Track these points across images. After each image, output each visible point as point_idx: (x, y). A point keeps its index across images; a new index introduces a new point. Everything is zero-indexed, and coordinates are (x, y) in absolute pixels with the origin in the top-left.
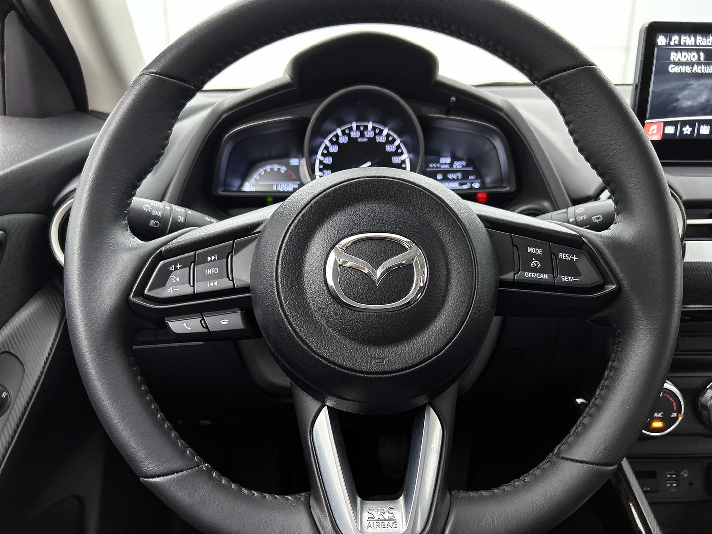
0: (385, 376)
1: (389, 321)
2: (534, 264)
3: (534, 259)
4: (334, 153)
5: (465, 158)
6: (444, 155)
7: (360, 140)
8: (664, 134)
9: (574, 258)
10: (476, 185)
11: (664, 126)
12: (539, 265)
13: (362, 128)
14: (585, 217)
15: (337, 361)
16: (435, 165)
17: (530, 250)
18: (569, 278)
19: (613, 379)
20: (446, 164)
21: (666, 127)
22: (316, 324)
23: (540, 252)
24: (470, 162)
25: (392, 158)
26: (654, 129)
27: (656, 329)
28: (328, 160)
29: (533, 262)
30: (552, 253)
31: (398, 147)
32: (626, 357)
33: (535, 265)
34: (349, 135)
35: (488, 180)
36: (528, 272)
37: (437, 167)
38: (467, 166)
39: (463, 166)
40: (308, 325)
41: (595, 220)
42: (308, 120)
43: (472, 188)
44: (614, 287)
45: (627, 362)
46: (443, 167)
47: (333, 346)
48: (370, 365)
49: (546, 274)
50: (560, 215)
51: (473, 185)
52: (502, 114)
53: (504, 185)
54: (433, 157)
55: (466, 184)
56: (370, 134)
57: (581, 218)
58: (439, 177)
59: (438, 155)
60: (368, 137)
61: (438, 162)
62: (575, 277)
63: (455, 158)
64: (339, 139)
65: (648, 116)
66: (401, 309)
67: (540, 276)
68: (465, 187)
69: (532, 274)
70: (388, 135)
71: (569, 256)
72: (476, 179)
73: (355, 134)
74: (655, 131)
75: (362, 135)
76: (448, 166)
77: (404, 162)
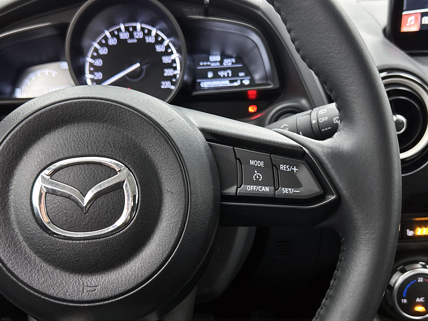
0: (97, 304)
1: (100, 248)
2: (256, 176)
3: (256, 172)
4: (104, 55)
5: (234, 55)
6: (215, 53)
7: (130, 41)
8: (422, 25)
9: (295, 169)
10: (246, 82)
11: (422, 17)
12: (261, 178)
13: (131, 29)
14: (326, 119)
15: (47, 292)
16: (205, 64)
17: (252, 162)
18: (290, 189)
19: (337, 290)
20: (216, 62)
21: (424, 18)
22: (26, 255)
23: (262, 164)
24: (239, 59)
25: (163, 58)
26: (412, 21)
27: (374, 239)
28: (99, 63)
29: (255, 175)
30: (273, 165)
31: (168, 47)
32: (347, 267)
33: (258, 177)
34: (118, 37)
35: (257, 77)
36: (250, 185)
37: (207, 65)
38: (236, 63)
39: (233, 63)
40: (16, 256)
41: (335, 121)
42: (67, 25)
43: (242, 85)
44: (334, 197)
45: (348, 271)
46: (213, 65)
47: (43, 277)
48: (82, 294)
49: (267, 186)
50: (304, 116)
51: (243, 82)
52: (259, 13)
53: (269, 82)
54: (203, 56)
55: (236, 81)
56: (139, 35)
57: (323, 120)
58: (210, 75)
59: (208, 53)
60: (138, 38)
61: (208, 60)
62: (295, 189)
63: (224, 56)
64: (109, 40)
65: (405, 8)
66: (112, 235)
67: (261, 189)
68: (235, 84)
69: (254, 187)
70: (157, 36)
71: (289, 168)
72: (246, 75)
73: (124, 35)
74: (413, 23)
75: (132, 36)
76: (218, 64)
77: (174, 61)
